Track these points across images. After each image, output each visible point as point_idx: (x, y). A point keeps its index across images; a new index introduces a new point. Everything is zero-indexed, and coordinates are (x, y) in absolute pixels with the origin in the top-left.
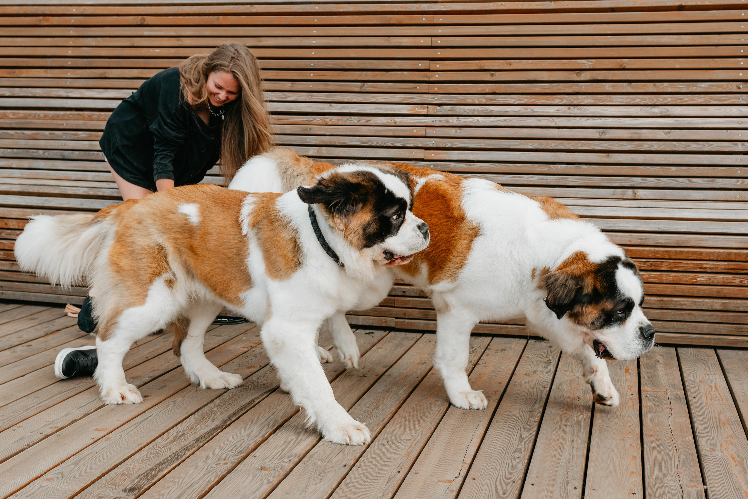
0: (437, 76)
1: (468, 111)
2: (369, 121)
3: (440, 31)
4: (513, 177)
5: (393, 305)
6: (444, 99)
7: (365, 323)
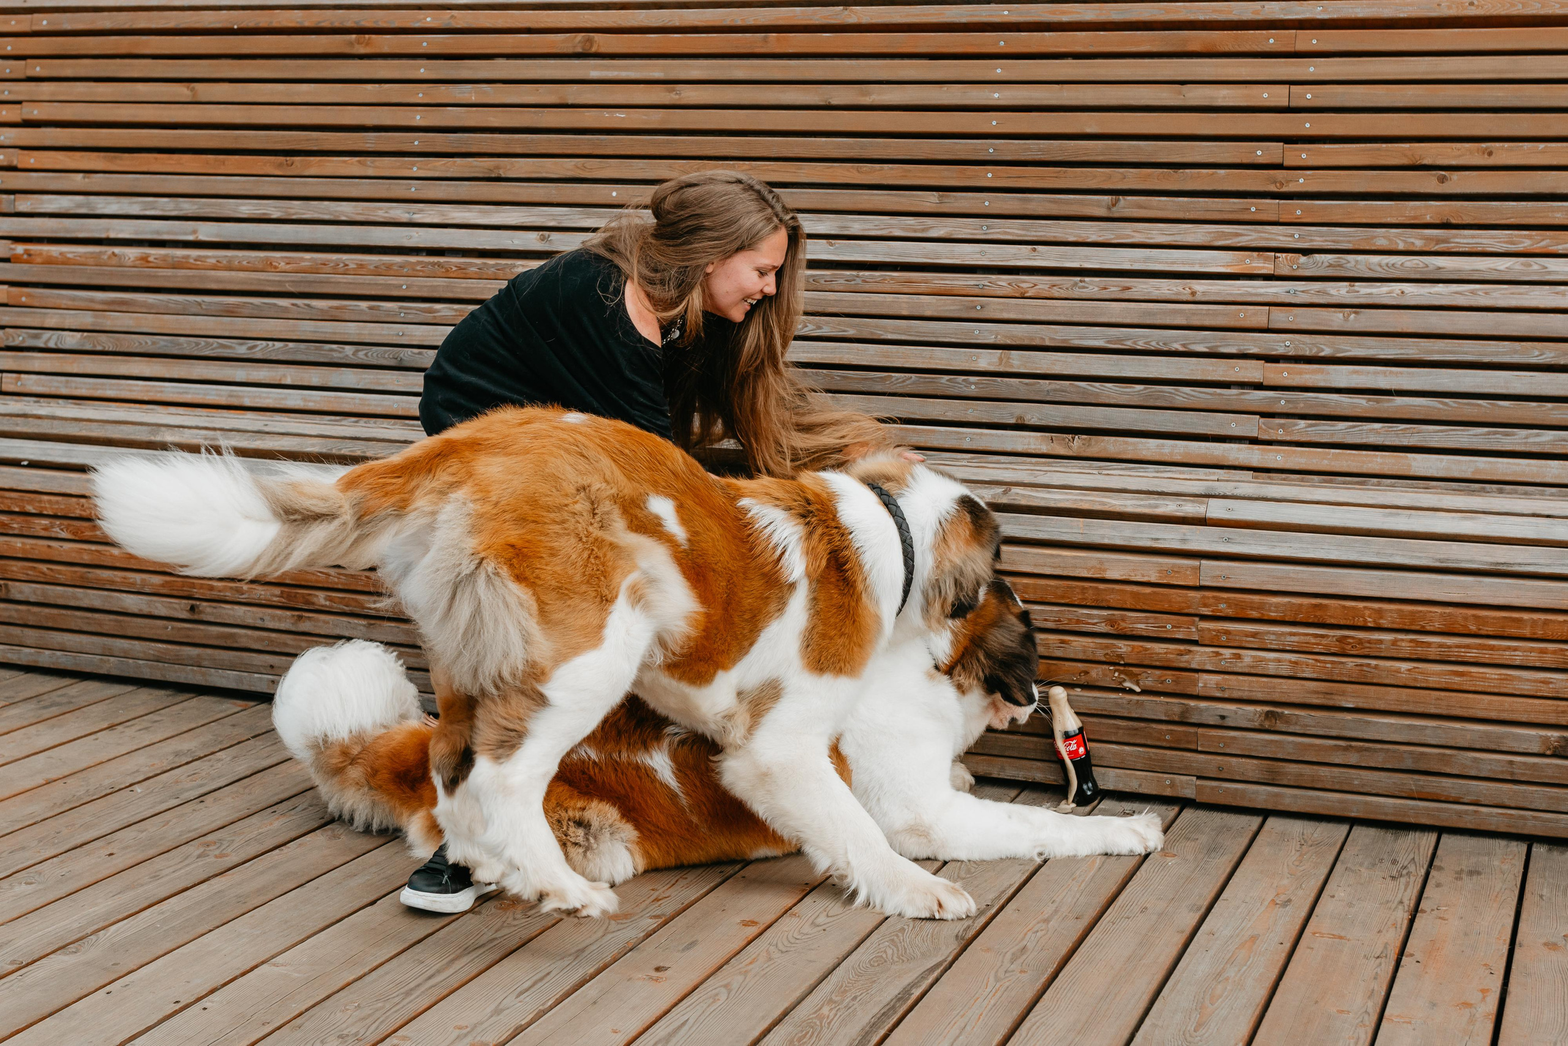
0: (1302, 182)
1: (1379, 269)
2: (1129, 288)
3: (1312, 69)
4: (1489, 433)
5: (1193, 747)
6: (1318, 237)
7: (1121, 787)
